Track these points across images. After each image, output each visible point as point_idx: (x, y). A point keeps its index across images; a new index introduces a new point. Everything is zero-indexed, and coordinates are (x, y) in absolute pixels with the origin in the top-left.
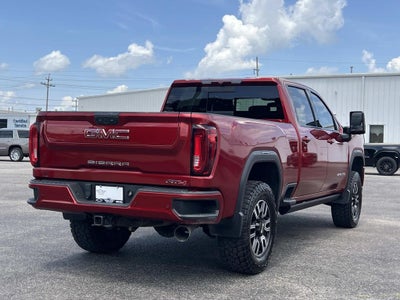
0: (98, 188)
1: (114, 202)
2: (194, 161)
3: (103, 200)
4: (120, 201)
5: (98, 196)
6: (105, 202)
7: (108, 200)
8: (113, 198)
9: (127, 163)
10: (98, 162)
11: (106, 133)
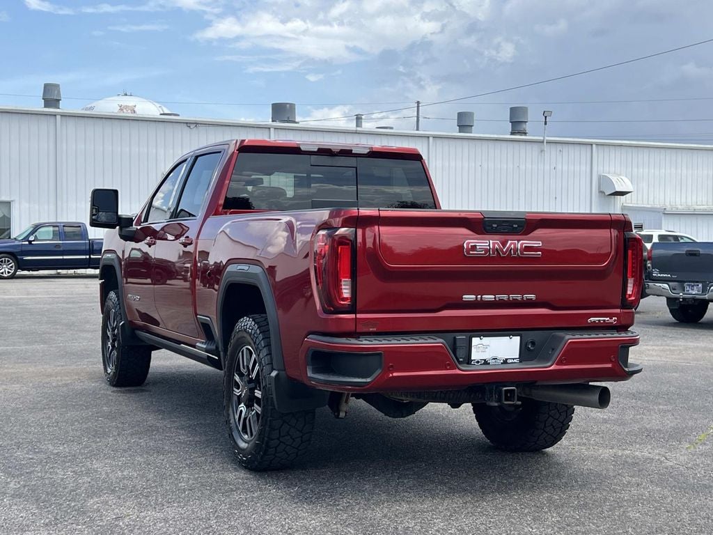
0: (475, 341)
1: (505, 362)
2: (627, 287)
3: (485, 360)
4: (514, 359)
5: (475, 355)
6: (489, 363)
7: (493, 361)
8: (502, 356)
9: (532, 296)
10: (481, 298)
11: (504, 247)
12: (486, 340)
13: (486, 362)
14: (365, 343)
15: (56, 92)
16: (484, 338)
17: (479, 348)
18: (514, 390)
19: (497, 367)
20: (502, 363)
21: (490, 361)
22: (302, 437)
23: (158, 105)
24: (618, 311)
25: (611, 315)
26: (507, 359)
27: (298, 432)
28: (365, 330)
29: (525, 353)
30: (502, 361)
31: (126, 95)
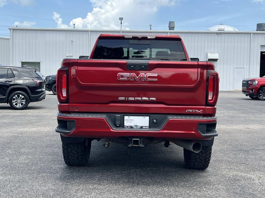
0: (126, 118)
1: (142, 127)
2: (208, 96)
3: (131, 126)
4: (146, 127)
5: (126, 124)
6: (133, 128)
7: (135, 127)
8: (140, 125)
9: (154, 99)
10: (128, 99)
11: (137, 76)
12: (132, 118)
13: (131, 127)
14: (73, 116)
15: (173, 24)
16: (131, 117)
17: (128, 121)
18: (138, 140)
19: (137, 130)
20: (140, 128)
21: (134, 127)
22: (78, 154)
23: (233, 28)
24: (204, 107)
25: (199, 109)
26: (142, 126)
27: (75, 151)
28: (73, 110)
29: (152, 124)
30: (140, 127)
31: (221, 24)
